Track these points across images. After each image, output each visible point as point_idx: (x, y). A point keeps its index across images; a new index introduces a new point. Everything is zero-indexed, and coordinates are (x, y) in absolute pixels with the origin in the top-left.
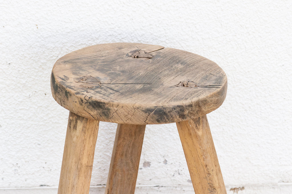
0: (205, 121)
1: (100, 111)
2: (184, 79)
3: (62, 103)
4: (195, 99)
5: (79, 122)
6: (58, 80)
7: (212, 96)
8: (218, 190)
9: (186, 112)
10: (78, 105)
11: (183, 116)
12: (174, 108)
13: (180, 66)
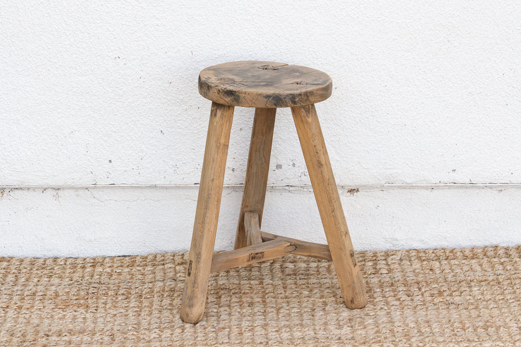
0: (314, 112)
1: (232, 98)
2: (299, 80)
3: (205, 95)
4: (303, 90)
5: (218, 110)
6: (203, 79)
7: (318, 90)
8: (325, 166)
9: (297, 99)
10: (216, 94)
11: (294, 102)
12: (288, 95)
13: (298, 74)
